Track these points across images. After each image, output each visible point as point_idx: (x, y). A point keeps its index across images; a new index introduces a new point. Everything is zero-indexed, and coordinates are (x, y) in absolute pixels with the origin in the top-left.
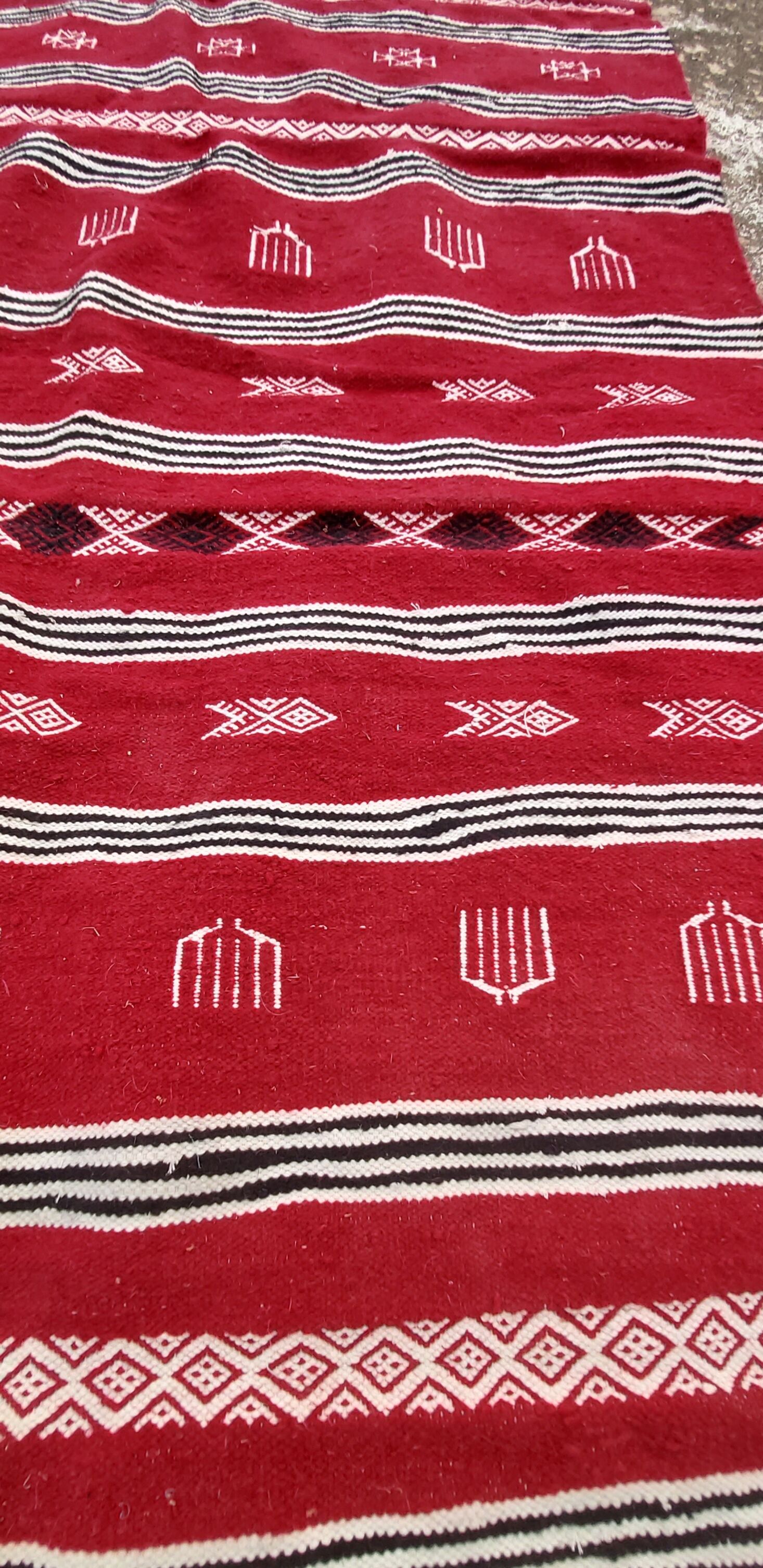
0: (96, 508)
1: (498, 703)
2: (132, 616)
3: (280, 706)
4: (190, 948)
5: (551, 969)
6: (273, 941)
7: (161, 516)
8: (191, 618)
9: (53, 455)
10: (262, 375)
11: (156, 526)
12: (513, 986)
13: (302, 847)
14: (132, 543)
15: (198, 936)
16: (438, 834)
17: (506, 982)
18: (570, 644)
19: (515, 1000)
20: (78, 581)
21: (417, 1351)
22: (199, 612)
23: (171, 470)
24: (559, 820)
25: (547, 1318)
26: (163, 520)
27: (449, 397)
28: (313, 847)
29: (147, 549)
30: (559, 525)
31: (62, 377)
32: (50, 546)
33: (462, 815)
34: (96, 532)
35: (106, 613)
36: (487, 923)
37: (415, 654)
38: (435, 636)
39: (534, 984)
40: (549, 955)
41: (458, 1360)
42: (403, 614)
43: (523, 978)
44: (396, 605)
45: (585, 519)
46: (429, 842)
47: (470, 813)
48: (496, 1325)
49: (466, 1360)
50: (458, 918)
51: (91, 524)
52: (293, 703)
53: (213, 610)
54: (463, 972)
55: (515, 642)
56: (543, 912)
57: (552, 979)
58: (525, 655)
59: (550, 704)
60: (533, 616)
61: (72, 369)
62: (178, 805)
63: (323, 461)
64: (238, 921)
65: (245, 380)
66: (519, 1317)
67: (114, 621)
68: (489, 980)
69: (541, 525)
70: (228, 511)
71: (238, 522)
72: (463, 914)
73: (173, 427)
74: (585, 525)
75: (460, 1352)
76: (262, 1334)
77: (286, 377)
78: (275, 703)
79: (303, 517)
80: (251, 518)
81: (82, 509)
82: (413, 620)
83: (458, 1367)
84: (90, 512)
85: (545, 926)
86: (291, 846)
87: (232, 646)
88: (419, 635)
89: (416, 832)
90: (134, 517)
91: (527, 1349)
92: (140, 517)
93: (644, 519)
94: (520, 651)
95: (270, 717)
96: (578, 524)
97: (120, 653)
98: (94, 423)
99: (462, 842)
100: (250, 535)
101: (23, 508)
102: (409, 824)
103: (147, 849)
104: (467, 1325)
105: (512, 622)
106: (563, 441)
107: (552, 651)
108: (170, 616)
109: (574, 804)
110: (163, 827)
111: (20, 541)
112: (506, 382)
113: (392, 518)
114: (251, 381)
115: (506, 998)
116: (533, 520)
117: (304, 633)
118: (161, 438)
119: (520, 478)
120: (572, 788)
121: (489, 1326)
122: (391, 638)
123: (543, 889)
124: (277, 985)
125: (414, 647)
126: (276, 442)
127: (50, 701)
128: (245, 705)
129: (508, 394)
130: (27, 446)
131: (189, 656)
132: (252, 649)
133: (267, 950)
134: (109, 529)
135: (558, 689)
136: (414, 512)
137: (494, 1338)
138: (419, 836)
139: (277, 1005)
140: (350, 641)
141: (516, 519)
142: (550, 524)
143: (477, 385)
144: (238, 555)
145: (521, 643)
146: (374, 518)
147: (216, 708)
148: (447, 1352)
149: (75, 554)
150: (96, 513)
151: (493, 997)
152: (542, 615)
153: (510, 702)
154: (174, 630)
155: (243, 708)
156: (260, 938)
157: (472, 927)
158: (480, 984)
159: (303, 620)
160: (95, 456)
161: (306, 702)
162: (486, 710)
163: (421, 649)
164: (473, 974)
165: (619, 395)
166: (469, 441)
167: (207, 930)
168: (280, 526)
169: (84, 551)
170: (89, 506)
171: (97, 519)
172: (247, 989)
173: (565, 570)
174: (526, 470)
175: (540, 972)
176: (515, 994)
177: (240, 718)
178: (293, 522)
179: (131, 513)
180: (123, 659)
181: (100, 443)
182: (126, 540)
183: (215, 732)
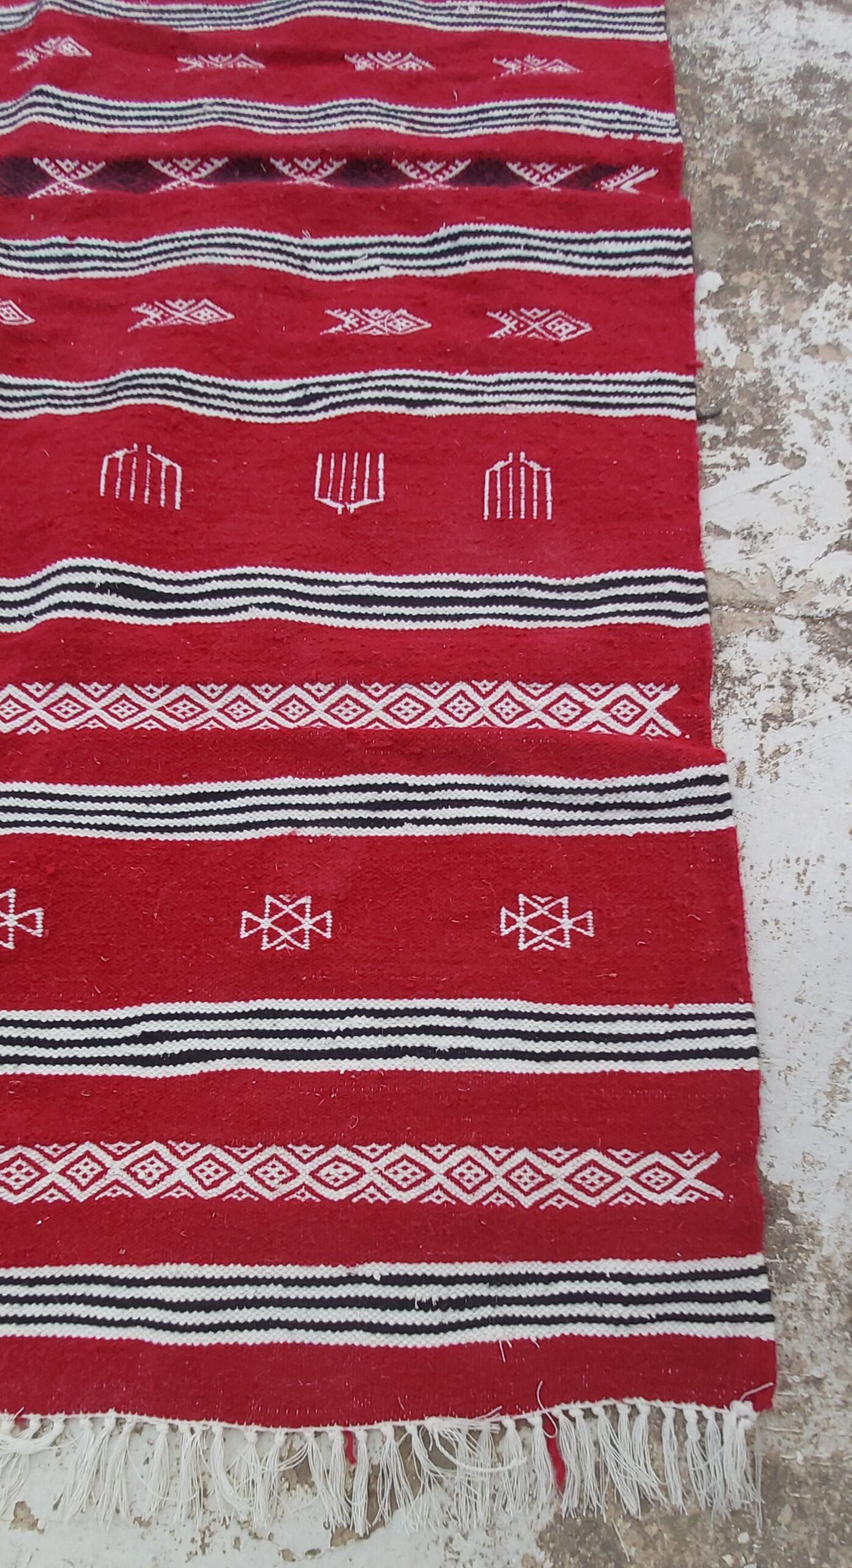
0: (47, 160)
1: (366, 311)
2: (74, 242)
3: (190, 307)
4: (113, 462)
5: (382, 493)
6: (175, 465)
7: (101, 166)
8: (122, 245)
9: (14, 123)
10: (195, 55)
11: (98, 174)
12: (350, 502)
13: (201, 405)
14: (76, 187)
15: (119, 454)
16: (307, 403)
17: (347, 499)
18: (434, 268)
19: (352, 511)
20: (32, 217)
21: (260, 704)
22: (129, 240)
23: (112, 131)
24: (403, 395)
25: (348, 689)
26: (103, 169)
27: (359, 68)
28: (209, 406)
29: (87, 191)
30: (439, 172)
31: (23, 66)
32: (11, 191)
33: (327, 391)
34: (47, 179)
35: (54, 240)
36: (338, 463)
37: (304, 273)
38: (322, 260)
39: (366, 502)
40: (381, 484)
41: (287, 710)
42: (296, 241)
43: (359, 497)
44: (291, 233)
45: (462, 166)
46: (300, 409)
47: (333, 389)
48: (313, 691)
49: (292, 710)
50: (316, 459)
51: (43, 174)
52: (200, 305)
53: (140, 238)
54: (316, 494)
55: (388, 266)
56: (381, 456)
57: (382, 499)
58: (395, 277)
59: (409, 312)
60: (405, 245)
61: (32, 59)
63: (238, 118)
64: (149, 448)
65: (180, 60)
66: (329, 687)
67: (60, 245)
68: (334, 498)
69: (423, 171)
70: (156, 159)
71: (164, 169)
72: (320, 456)
73: (113, 98)
74: (462, 172)
75: (289, 706)
76: (159, 686)
77: (214, 56)
78: (185, 305)
79: (218, 164)
80: (175, 166)
81: (36, 161)
82: (305, 247)
83: (286, 713)
84: (43, 165)
85: (381, 465)
86: (192, 403)
87: (156, 263)
88: (308, 259)
89: (291, 403)
90: (79, 168)
91: (333, 706)
92: (84, 168)
93: (513, 167)
94: (391, 273)
95: (182, 315)
96: (456, 171)
97: (65, 271)
98: (47, 94)
99: (325, 409)
100: (173, 179)
102: (286, 397)
104: (294, 690)
105: (389, 250)
106: (455, 105)
107: (418, 273)
108: (106, 243)
109: (416, 383)
112: (410, 55)
113: (294, 165)
114: (185, 61)
115: (345, 510)
116: (416, 167)
117: (211, 250)
118: (104, 107)
119: (410, 132)
120: (418, 373)
121: (309, 692)
122: (284, 258)
123: (384, 441)
124: (178, 495)
125: (303, 268)
126: (200, 105)
127: (11, 302)
128: (162, 306)
129: (411, 64)
131: (120, 274)
132: (169, 265)
133: (171, 471)
134: (57, 177)
135: (418, 301)
136: (314, 159)
137: (313, 700)
138: (293, 405)
139: (178, 507)
140: (248, 257)
141: (401, 166)
142: (432, 172)
143: (384, 58)
144: (162, 193)
145: (393, 267)
146: (279, 164)
147: (140, 309)
148: (280, 706)
149: (30, 197)
150: (47, 165)
151: (336, 510)
152: (414, 245)
153: (376, 311)
154: (108, 254)
155: (159, 308)
156: (166, 462)
157: (327, 464)
158: (327, 501)
159: (211, 240)
160: (47, 120)
161: (210, 304)
162: (356, 316)
163: (308, 270)
164: (323, 494)
165: (513, 67)
166: (369, 101)
167: (126, 451)
168: (199, 172)
169: (37, 195)
170: (41, 159)
171: (49, 170)
172: (155, 494)
173: (434, 204)
174: (417, 126)
175: (373, 494)
176: (352, 507)
177: (158, 316)
178: (210, 169)
179: (76, 163)
180: (70, 275)
181: (55, 111)
182: (71, 185)
183: (138, 326)
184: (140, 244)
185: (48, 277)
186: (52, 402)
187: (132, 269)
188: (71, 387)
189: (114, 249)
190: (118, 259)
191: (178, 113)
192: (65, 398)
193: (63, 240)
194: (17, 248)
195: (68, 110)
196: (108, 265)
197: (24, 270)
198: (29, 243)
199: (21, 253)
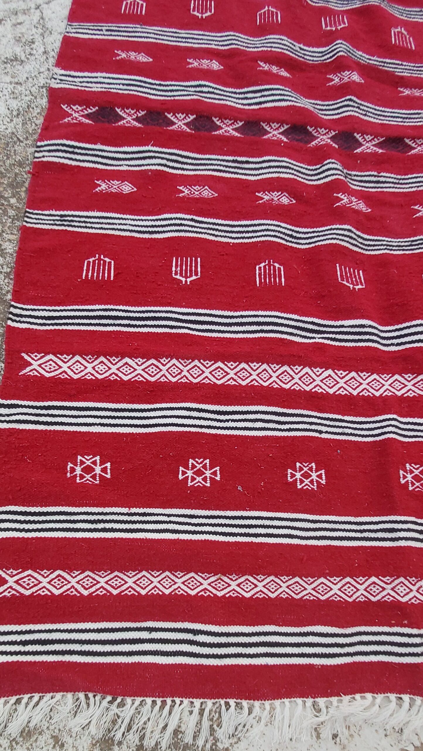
2: (380, 175)
7: (383, 139)
9: (338, 114)
10: (405, 87)
11: (382, 142)
14: (374, 148)
20: (359, 162)
22: (402, 175)
23: (382, 122)
29: (381, 151)
31: (333, 83)
32: (346, 148)
34: (361, 144)
35: (373, 173)
51: (357, 141)
53: (408, 175)
61: (337, 80)
62: (410, 237)
65: (399, 89)
67: (375, 176)
70: (408, 138)
71: (410, 143)
73: (377, 106)
77: (414, 89)
80: (415, 141)
81: (355, 134)
84: (358, 136)
87: (418, 187)
90: (373, 139)
92: (375, 139)
97: (378, 188)
98: (354, 102)
100: (415, 148)
101: (334, 133)
103: (403, 250)
108: (392, 176)
110: (406, 244)
111: (338, 145)
118: (375, 110)
127: (361, 201)
130: (326, 110)
131: (401, 190)
134: (364, 143)
144: (412, 155)
147: (417, 208)
149: (355, 152)
150: (360, 137)
154: (395, 181)
160: (354, 114)
169: (358, 151)
170: (357, 134)
171: (360, 139)
179: (373, 137)
180: (379, 190)
181: (357, 110)
182: (372, 147)
183: (417, 215)
184: (406, 177)
185: (371, 190)
186: (388, 247)
187: (407, 188)
188: (395, 242)
189: (398, 179)
190: (398, 183)
191: (409, 116)
192: (393, 246)
193: (376, 173)
194: (355, 175)
195: (363, 110)
196: (396, 186)
197: (360, 186)
198: (359, 174)
199: (356, 178)
